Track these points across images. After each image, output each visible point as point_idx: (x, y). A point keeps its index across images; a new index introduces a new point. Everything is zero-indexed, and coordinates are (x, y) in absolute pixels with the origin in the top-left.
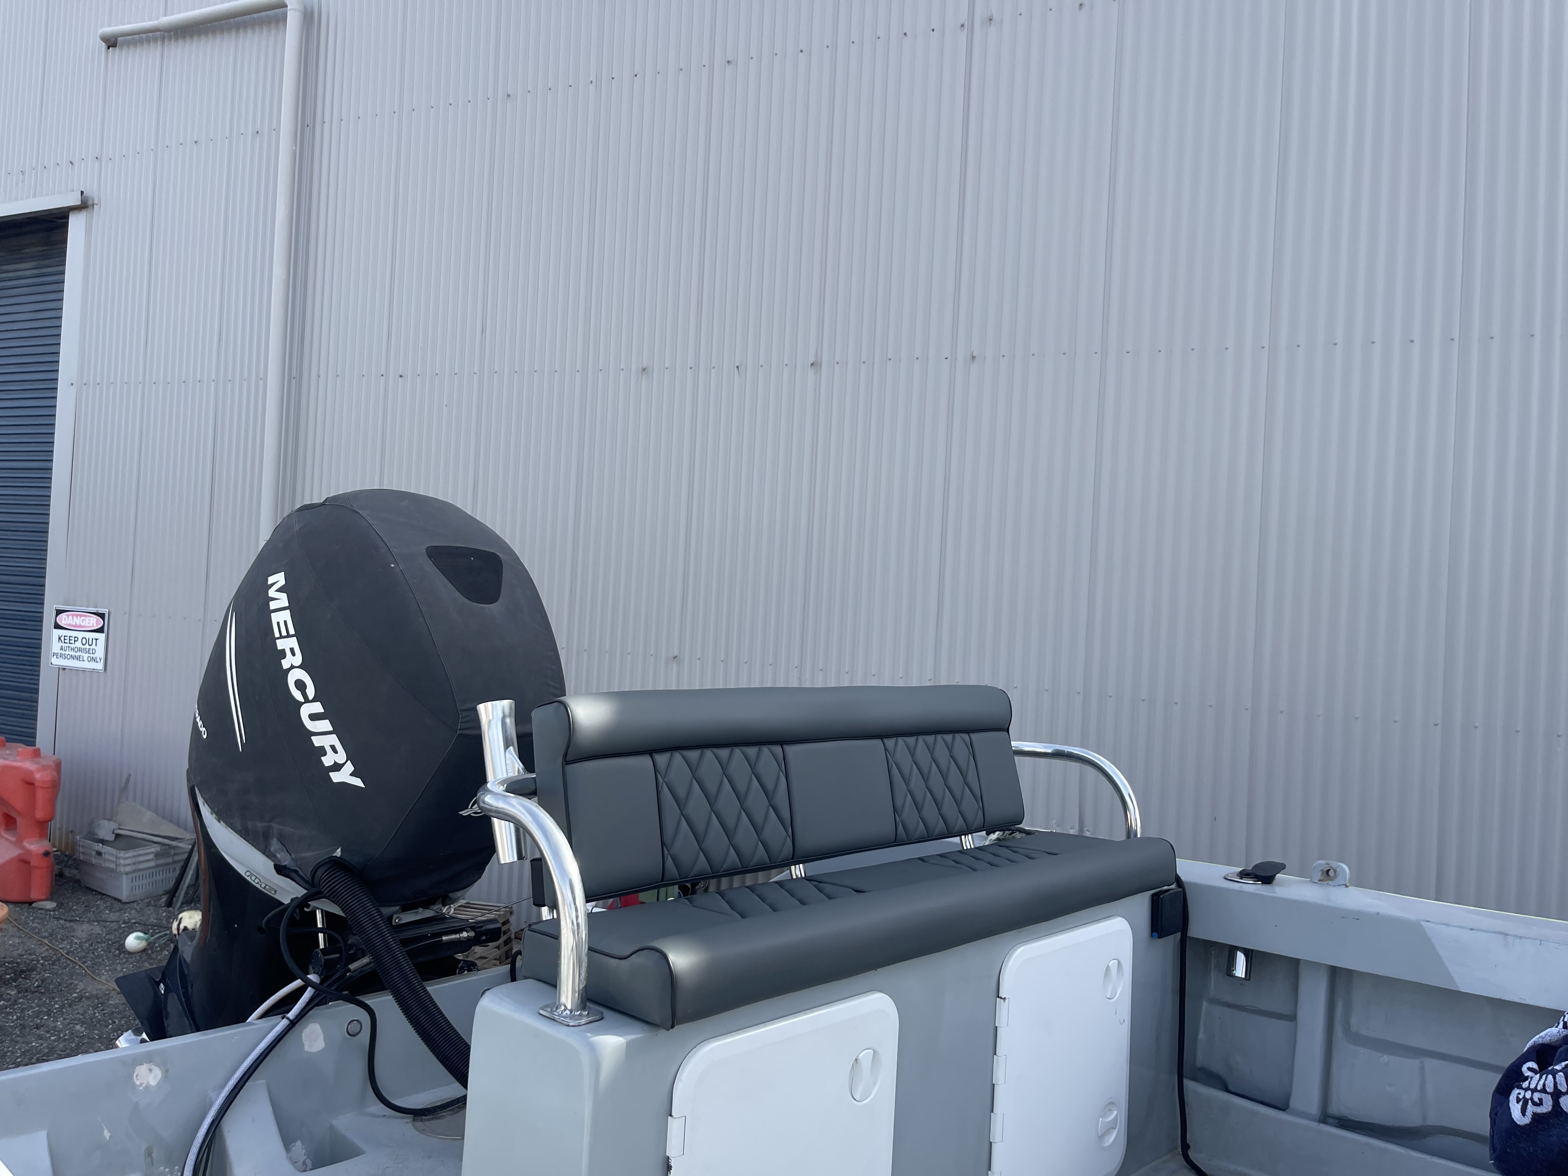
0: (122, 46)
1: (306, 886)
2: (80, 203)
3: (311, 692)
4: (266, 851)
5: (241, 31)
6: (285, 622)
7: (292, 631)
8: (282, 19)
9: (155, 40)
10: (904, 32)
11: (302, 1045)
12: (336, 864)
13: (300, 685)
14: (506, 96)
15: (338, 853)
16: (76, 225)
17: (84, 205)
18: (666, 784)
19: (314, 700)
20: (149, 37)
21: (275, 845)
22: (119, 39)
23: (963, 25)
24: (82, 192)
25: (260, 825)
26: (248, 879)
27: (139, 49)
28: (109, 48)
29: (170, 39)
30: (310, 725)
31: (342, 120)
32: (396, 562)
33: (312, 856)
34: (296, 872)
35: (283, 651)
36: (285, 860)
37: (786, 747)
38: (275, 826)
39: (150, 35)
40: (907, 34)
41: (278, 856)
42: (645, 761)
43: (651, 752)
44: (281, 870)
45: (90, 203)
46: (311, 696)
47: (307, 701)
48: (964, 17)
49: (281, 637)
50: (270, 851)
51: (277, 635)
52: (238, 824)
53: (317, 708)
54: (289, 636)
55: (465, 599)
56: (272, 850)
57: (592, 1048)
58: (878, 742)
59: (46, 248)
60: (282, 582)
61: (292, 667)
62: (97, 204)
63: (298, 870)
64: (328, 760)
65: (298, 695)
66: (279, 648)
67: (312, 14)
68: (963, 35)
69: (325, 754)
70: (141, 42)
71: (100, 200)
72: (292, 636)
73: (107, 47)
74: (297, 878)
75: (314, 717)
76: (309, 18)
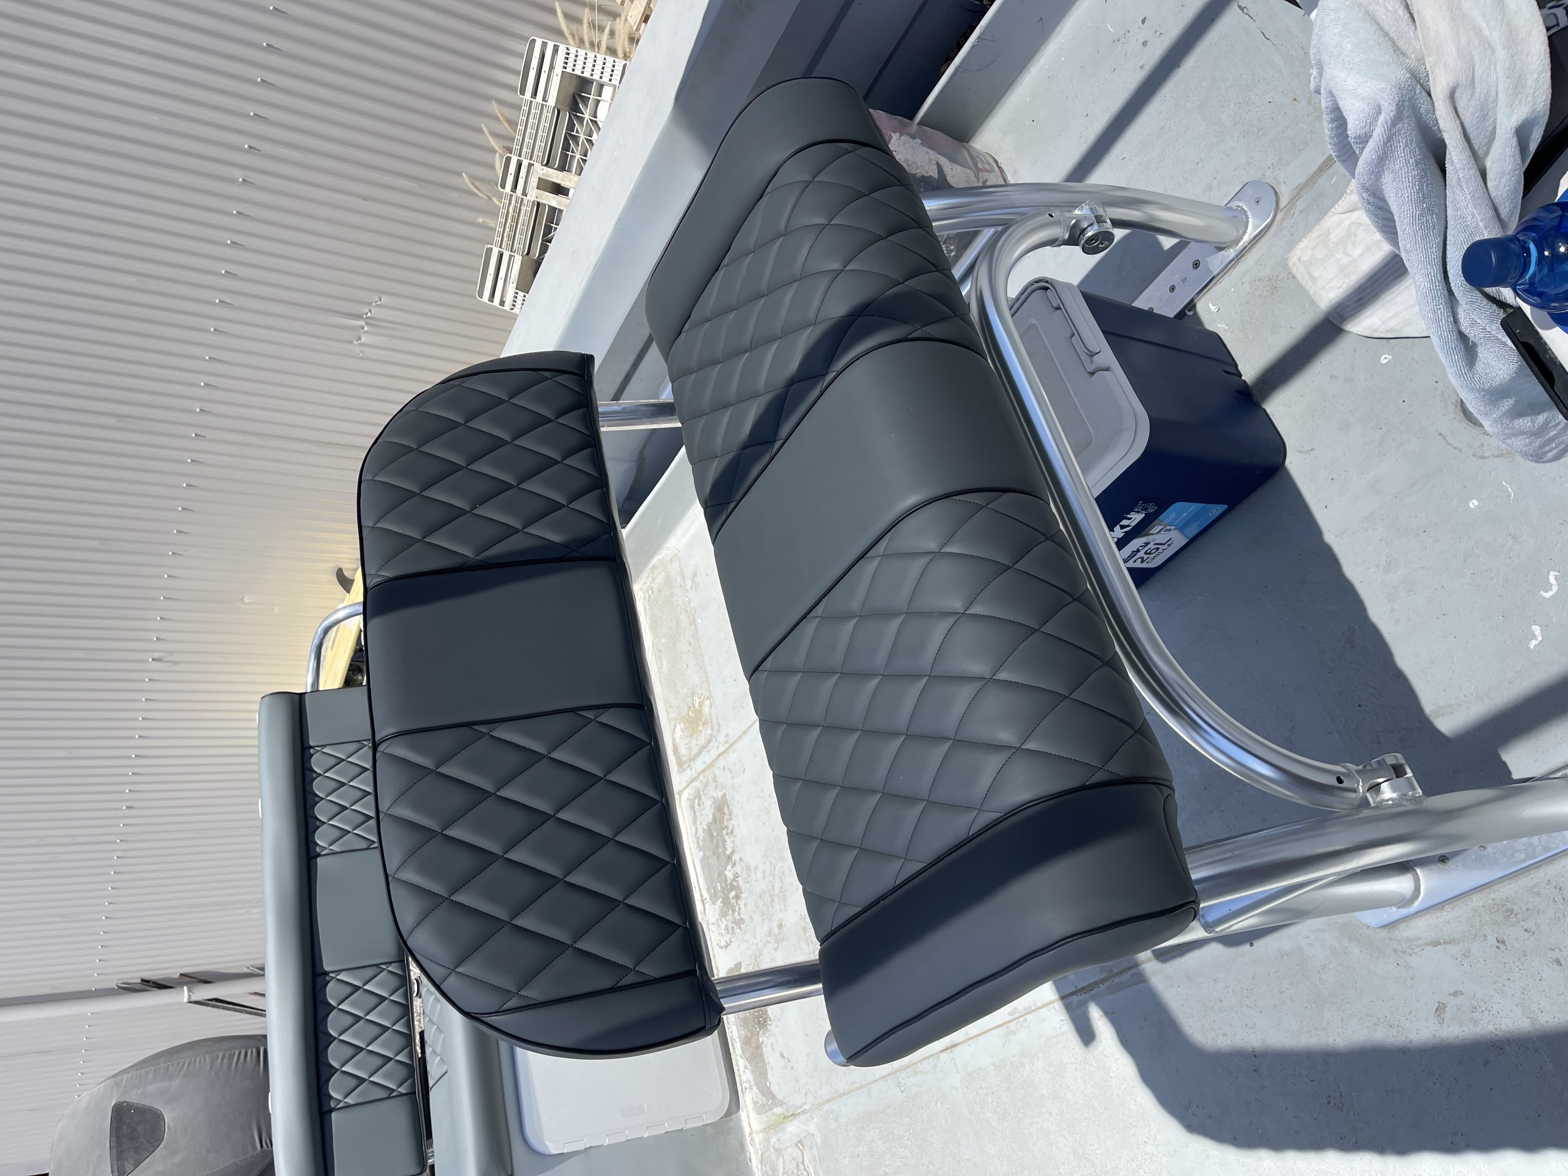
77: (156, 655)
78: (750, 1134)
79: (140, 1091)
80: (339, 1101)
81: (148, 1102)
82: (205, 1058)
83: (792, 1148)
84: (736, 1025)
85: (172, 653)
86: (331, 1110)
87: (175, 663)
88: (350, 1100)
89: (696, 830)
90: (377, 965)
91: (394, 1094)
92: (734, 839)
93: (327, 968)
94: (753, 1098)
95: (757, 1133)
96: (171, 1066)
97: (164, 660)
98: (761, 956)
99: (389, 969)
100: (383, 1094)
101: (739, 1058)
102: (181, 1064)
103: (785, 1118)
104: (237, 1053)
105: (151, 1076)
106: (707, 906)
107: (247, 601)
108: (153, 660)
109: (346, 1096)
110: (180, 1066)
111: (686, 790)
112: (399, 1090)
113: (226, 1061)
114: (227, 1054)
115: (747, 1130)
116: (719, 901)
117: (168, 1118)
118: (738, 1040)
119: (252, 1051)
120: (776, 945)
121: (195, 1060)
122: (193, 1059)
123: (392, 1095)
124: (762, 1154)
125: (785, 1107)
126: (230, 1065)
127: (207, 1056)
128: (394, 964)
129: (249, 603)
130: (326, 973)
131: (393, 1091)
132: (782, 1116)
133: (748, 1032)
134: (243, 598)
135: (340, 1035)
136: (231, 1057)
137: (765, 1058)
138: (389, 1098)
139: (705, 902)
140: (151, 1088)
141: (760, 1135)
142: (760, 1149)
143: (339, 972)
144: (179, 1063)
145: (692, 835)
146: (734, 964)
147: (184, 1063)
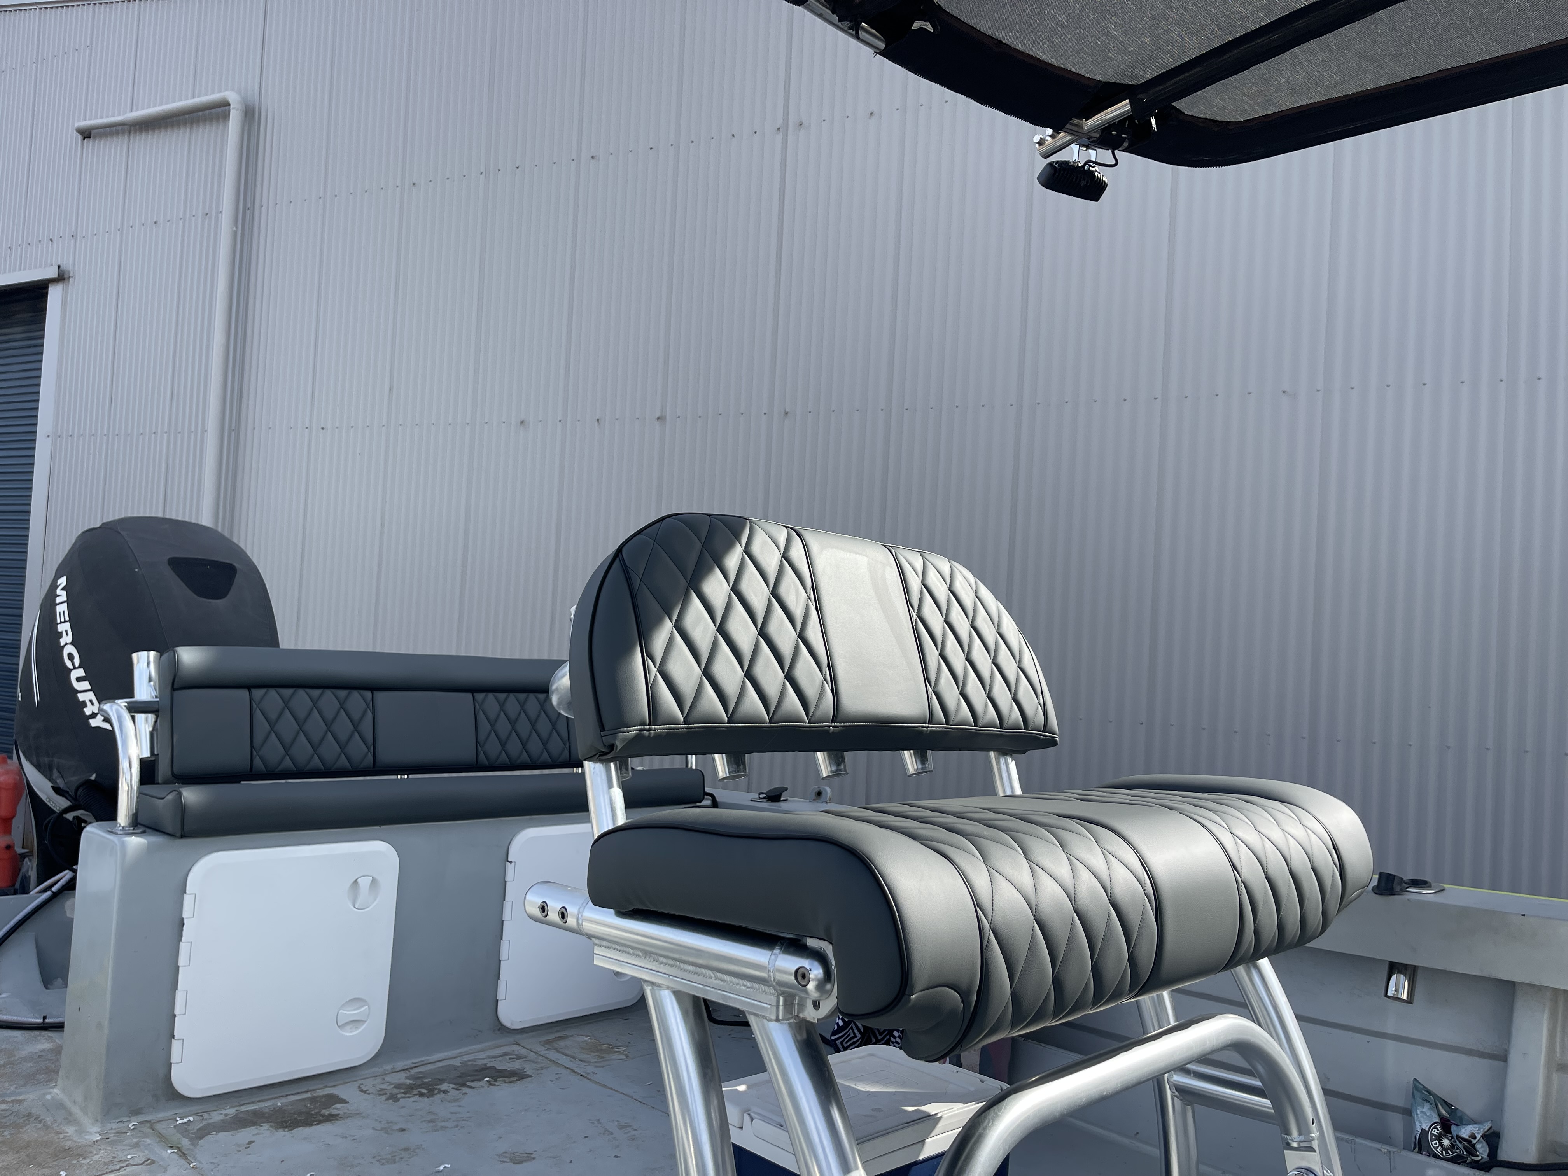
0: (95, 138)
1: (71, 800)
2: (57, 275)
3: (77, 661)
4: (50, 779)
5: (195, 125)
6: (64, 612)
7: (67, 619)
8: (226, 116)
9: (123, 132)
10: (733, 133)
11: (65, 913)
12: (88, 782)
13: (71, 657)
14: (412, 185)
15: (93, 777)
16: (54, 294)
17: (61, 278)
18: (260, 709)
19: (79, 667)
20: (118, 130)
21: (55, 774)
22: (93, 132)
23: (779, 129)
24: (59, 267)
25: (46, 760)
26: (48, 804)
27: (109, 139)
28: (84, 139)
29: (135, 131)
30: (78, 686)
31: (277, 204)
32: (139, 567)
33: (76, 779)
34: (67, 792)
35: (61, 633)
36: (60, 783)
37: (375, 693)
38: (56, 760)
39: (120, 128)
40: (735, 135)
41: (58, 781)
42: (245, 693)
43: (249, 686)
44: (57, 790)
45: (66, 276)
46: (77, 664)
47: (75, 668)
48: (779, 123)
49: (61, 623)
50: (53, 779)
51: (59, 621)
52: (35, 761)
53: (81, 673)
54: (65, 621)
55: (194, 595)
56: (54, 778)
57: (123, 844)
58: (469, 695)
59: (33, 314)
60: (65, 583)
61: (67, 644)
62: (72, 277)
63: (69, 791)
64: (88, 711)
65: (69, 664)
66: (60, 630)
67: (254, 112)
68: (779, 137)
69: (86, 706)
70: (111, 134)
71: (74, 273)
72: (67, 621)
73: (82, 138)
74: (68, 797)
75: (79, 680)
76: (250, 114)
83: (144, 1156)
92: (485, 1087)
125: (192, 1147)
132: (179, 1146)
137: (243, 1129)
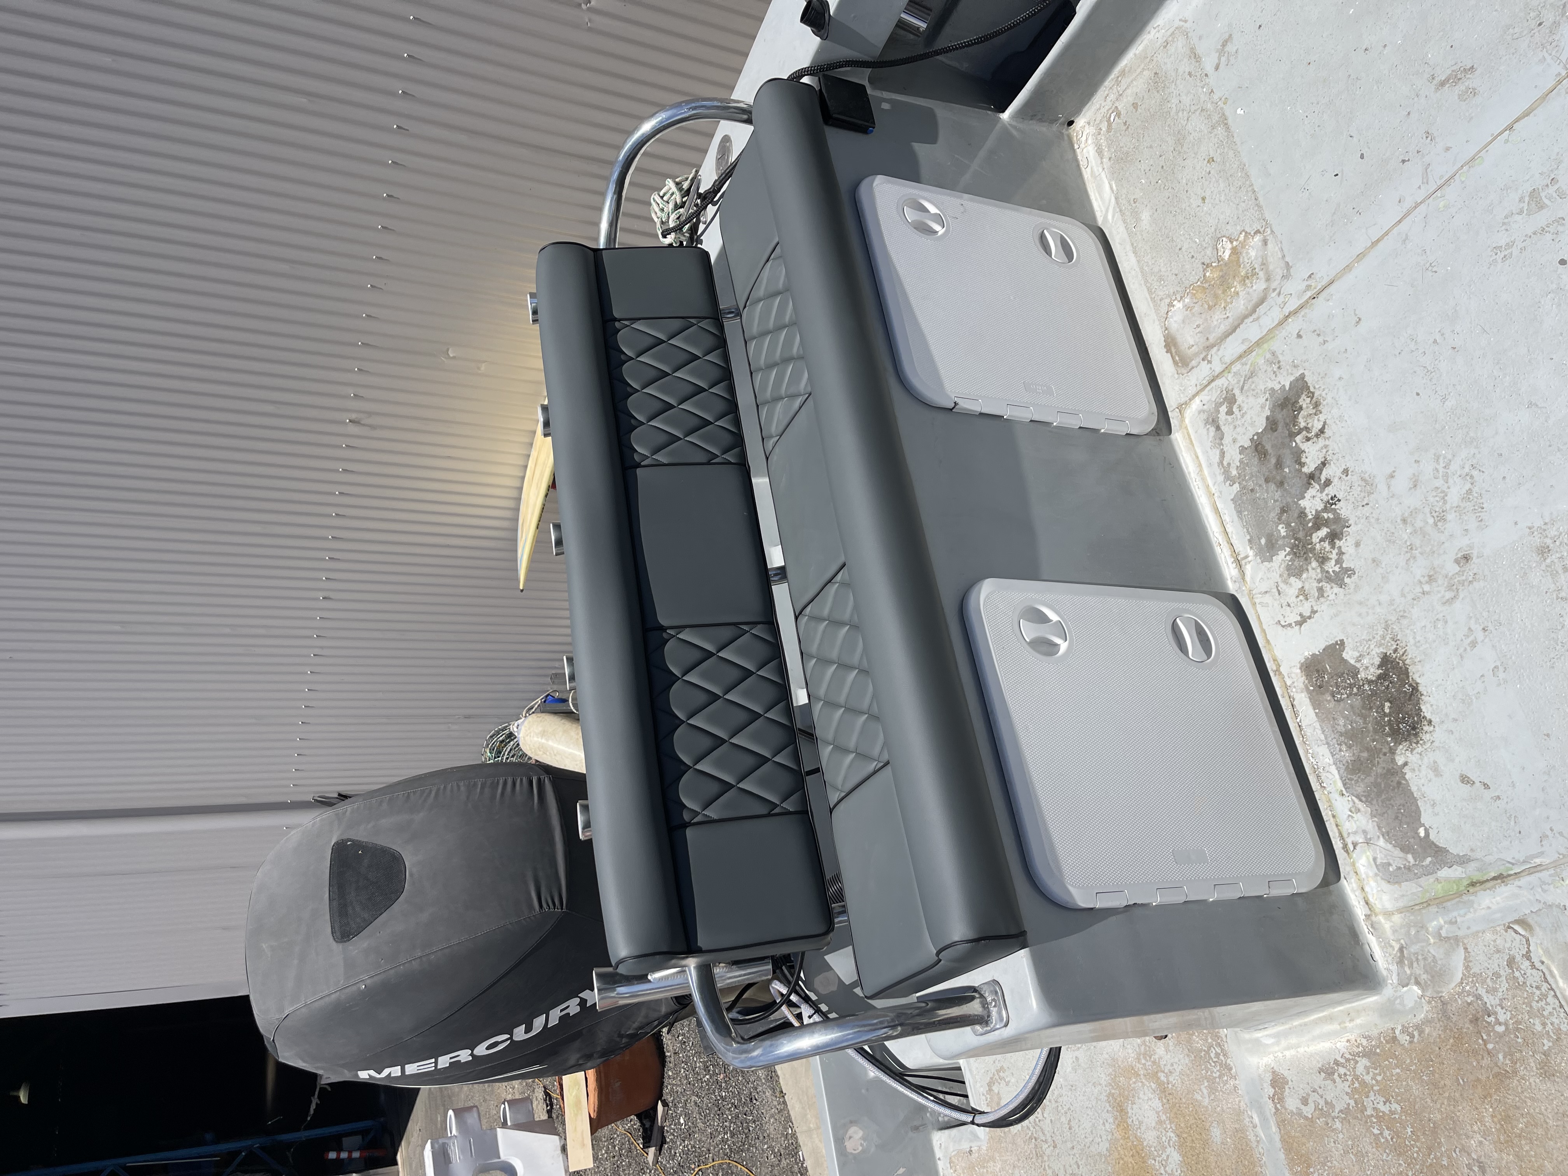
77: (354, 416)
78: (1368, 916)
79: (370, 825)
80: (697, 814)
81: (383, 841)
82: (458, 786)
83: (1495, 932)
84: (1327, 743)
85: (370, 414)
86: (686, 825)
87: (373, 427)
88: (712, 813)
89: (1223, 454)
90: (735, 624)
91: (777, 811)
92: (1327, 442)
93: (663, 621)
94: (1375, 859)
95: (1388, 914)
96: (412, 794)
97: (362, 422)
98: (1405, 622)
99: (753, 631)
100: (762, 810)
101: (1335, 796)
102: (427, 791)
103: (1473, 884)
104: (501, 782)
105: (385, 806)
106: (1248, 569)
107: (451, 355)
108: (350, 421)
109: (706, 806)
110: (425, 795)
111: (1197, 400)
112: (784, 805)
113: (487, 790)
114: (489, 781)
115: (1359, 911)
116: (1282, 554)
117: (410, 861)
118: (1333, 769)
119: (521, 780)
120: (1449, 595)
121: (445, 787)
122: (442, 787)
123: (773, 812)
124: (1401, 949)
125: (1473, 865)
126: (493, 797)
127: (462, 784)
128: (759, 626)
129: (454, 358)
130: (663, 629)
131: (775, 806)
132: (1466, 882)
133: (1361, 751)
134: (448, 350)
135: (691, 716)
136: (494, 786)
137: (1414, 789)
138: (769, 815)
139: (1243, 562)
140: (385, 822)
141: (1397, 918)
142: (1398, 941)
143: (681, 628)
144: (423, 792)
145: (1210, 465)
146: (1323, 647)
147: (431, 791)
